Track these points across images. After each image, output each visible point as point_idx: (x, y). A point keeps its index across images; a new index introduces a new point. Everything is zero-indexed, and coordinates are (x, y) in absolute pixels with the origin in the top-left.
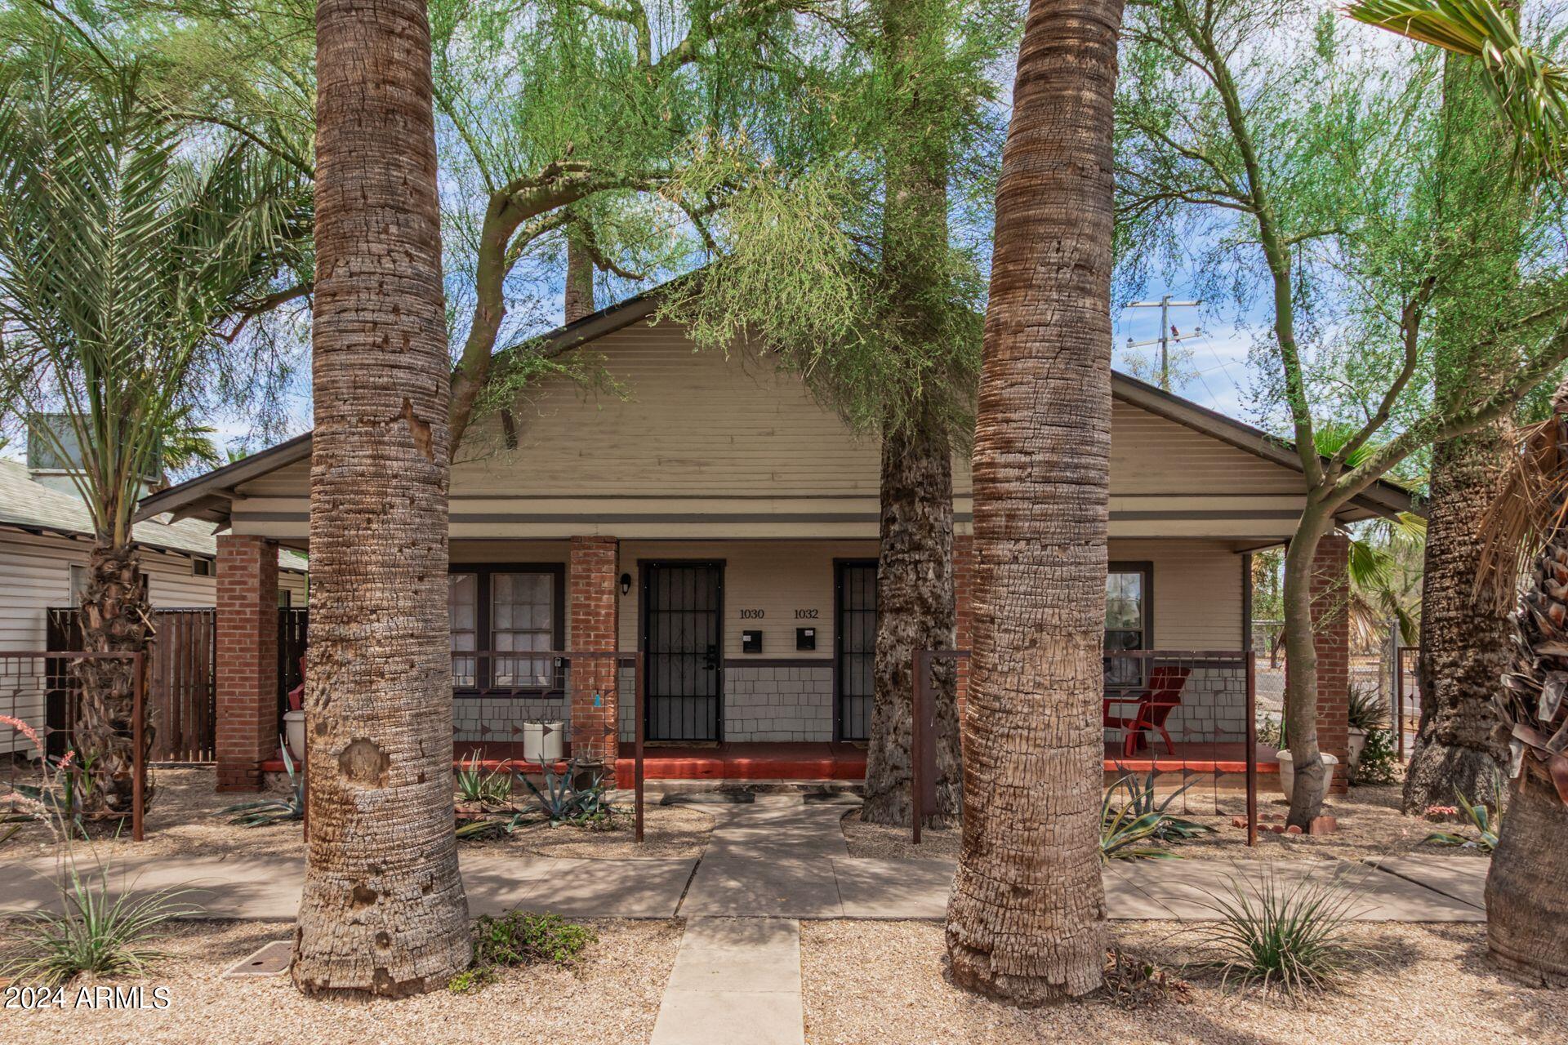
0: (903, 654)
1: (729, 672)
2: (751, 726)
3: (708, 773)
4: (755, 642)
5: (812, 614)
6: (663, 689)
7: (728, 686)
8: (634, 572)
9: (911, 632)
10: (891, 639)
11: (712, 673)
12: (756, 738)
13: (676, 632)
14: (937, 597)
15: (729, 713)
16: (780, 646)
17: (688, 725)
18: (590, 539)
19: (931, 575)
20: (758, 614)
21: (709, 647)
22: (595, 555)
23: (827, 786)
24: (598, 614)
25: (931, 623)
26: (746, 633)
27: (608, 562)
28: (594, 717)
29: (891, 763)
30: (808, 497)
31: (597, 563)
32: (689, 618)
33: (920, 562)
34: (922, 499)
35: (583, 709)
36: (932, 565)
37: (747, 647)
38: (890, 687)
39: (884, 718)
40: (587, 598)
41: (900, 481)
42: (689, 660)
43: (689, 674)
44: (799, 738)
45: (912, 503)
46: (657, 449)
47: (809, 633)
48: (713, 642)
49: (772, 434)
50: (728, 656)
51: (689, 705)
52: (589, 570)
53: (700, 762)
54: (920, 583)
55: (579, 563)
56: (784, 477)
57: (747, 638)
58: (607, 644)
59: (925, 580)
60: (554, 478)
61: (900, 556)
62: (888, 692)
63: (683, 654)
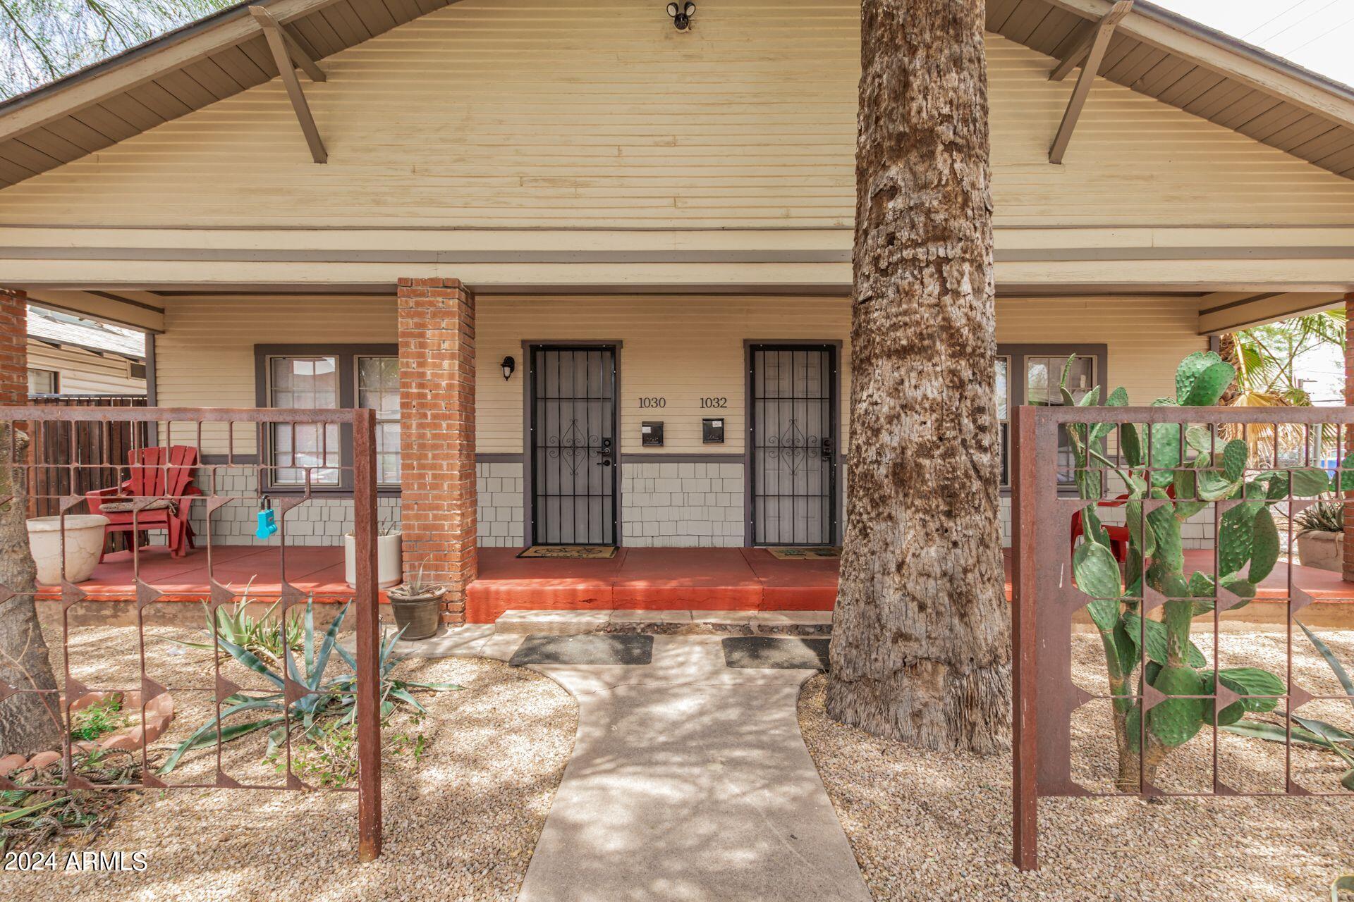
0: (917, 429)
1: (627, 469)
2: (651, 530)
3: (591, 602)
4: (656, 435)
5: (720, 403)
6: (553, 488)
7: (625, 484)
8: (519, 356)
9: (933, 389)
10: (887, 405)
11: (608, 469)
12: (659, 543)
13: (566, 424)
14: (976, 328)
15: (626, 514)
16: (684, 438)
17: (582, 528)
18: (424, 282)
19: (966, 287)
20: (659, 403)
21: (604, 440)
22: (431, 304)
23: (753, 625)
24: (438, 386)
25: (967, 374)
26: (645, 424)
27: (450, 314)
28: (435, 527)
29: (893, 626)
30: (723, 229)
31: (434, 315)
32: (581, 406)
33: (947, 260)
34: (950, 147)
35: (418, 517)
36: (966, 267)
37: (646, 439)
38: (888, 489)
39: (875, 545)
40: (421, 365)
41: (906, 118)
42: (581, 454)
43: (582, 471)
44: (705, 543)
45: (931, 155)
46: (519, 164)
47: (717, 424)
48: (608, 435)
49: (673, 144)
50: (624, 450)
51: (581, 504)
52: (423, 326)
53: (581, 587)
54: (947, 299)
55: (409, 315)
56: (691, 202)
57: (647, 430)
58: (449, 427)
59: (957, 294)
60: (378, 203)
61: (908, 253)
62: (884, 499)
63: (574, 448)
